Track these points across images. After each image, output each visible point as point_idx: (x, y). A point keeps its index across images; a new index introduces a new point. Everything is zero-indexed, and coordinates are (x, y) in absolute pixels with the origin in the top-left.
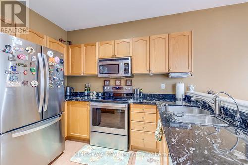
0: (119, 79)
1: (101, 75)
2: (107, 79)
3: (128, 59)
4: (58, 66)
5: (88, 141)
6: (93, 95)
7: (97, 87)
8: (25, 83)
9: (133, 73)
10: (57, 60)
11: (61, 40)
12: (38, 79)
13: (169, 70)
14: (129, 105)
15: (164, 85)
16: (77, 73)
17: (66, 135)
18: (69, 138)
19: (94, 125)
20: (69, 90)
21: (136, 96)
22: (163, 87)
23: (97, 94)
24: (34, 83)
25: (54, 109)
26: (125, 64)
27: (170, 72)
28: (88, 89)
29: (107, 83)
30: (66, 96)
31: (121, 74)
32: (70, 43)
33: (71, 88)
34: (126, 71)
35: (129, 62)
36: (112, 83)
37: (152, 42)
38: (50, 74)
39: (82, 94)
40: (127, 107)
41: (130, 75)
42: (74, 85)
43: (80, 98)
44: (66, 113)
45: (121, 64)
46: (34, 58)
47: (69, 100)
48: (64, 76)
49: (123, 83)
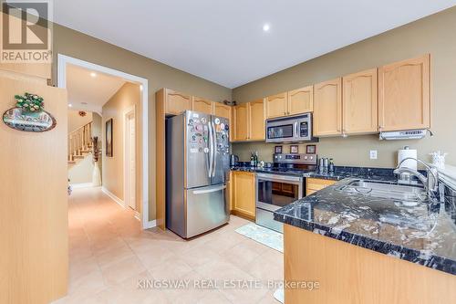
0: (295, 144)
1: (271, 140)
2: (279, 145)
3: (306, 116)
4: (224, 133)
5: (253, 220)
6: (261, 165)
7: (265, 156)
8: (200, 149)
9: (315, 135)
10: (223, 126)
11: (226, 103)
12: (208, 146)
13: (379, 127)
14: (304, 179)
15: (376, 152)
16: (242, 138)
17: (231, 209)
18: (234, 213)
19: (260, 200)
20: (233, 159)
21: (322, 169)
22: (373, 156)
23: (266, 164)
24: (206, 150)
25: (220, 177)
26: (301, 124)
27: (381, 130)
28: (255, 158)
29: (278, 150)
30: (231, 166)
31: (296, 137)
32: (235, 103)
33: (235, 156)
34: (304, 132)
35: (309, 120)
36: (286, 150)
37: (347, 86)
38: (218, 141)
39: (248, 164)
40: (302, 180)
41: (309, 138)
42: (238, 152)
43: (245, 168)
44: (230, 182)
45: (296, 124)
46: (206, 127)
47: (234, 169)
48: (229, 143)
49: (302, 150)
